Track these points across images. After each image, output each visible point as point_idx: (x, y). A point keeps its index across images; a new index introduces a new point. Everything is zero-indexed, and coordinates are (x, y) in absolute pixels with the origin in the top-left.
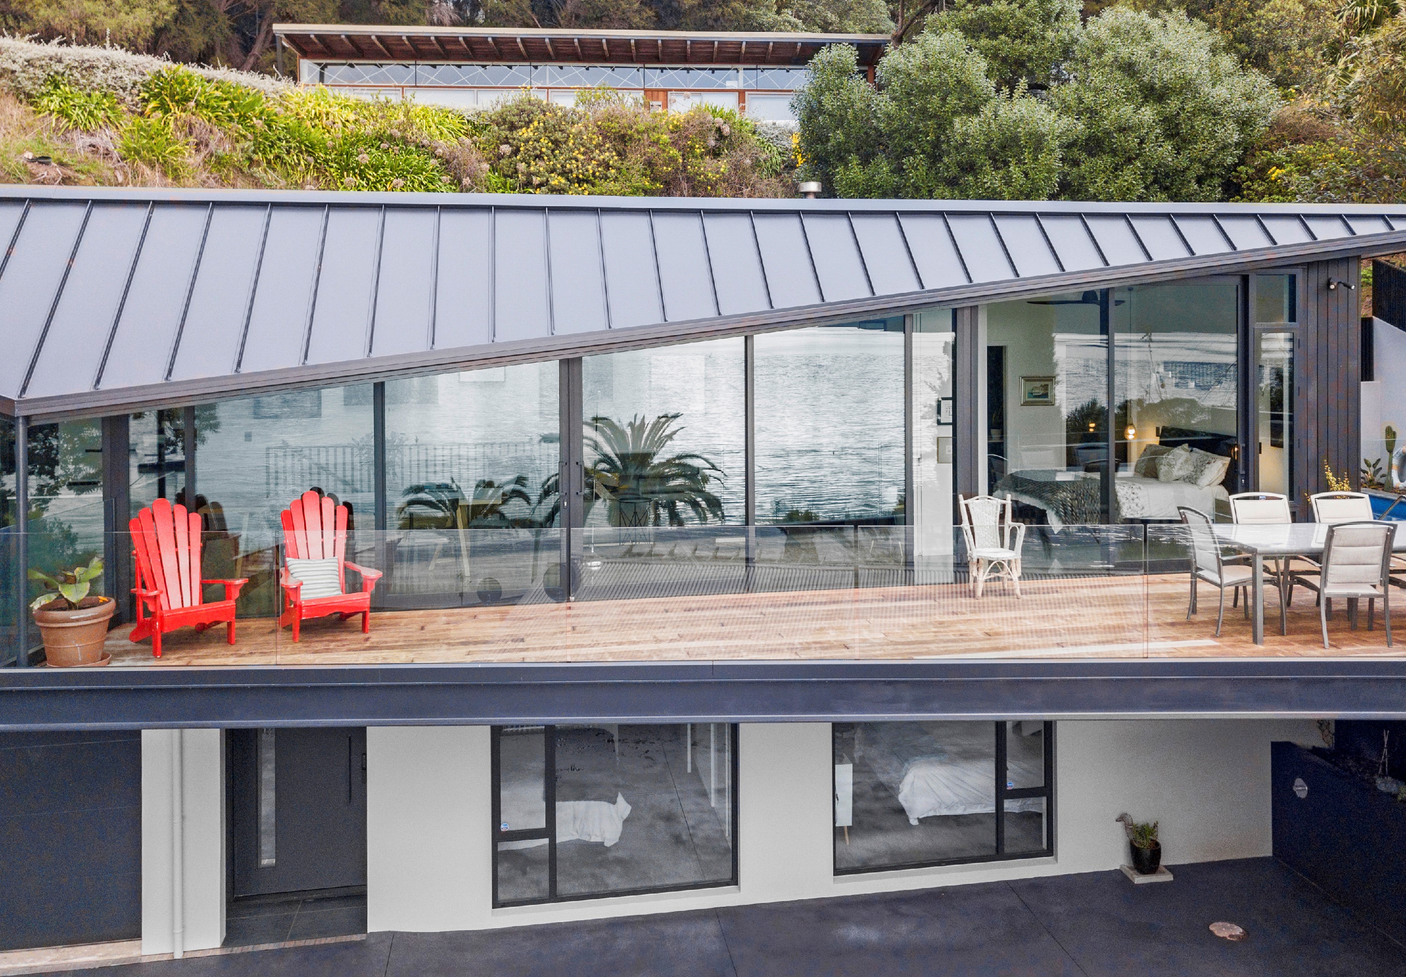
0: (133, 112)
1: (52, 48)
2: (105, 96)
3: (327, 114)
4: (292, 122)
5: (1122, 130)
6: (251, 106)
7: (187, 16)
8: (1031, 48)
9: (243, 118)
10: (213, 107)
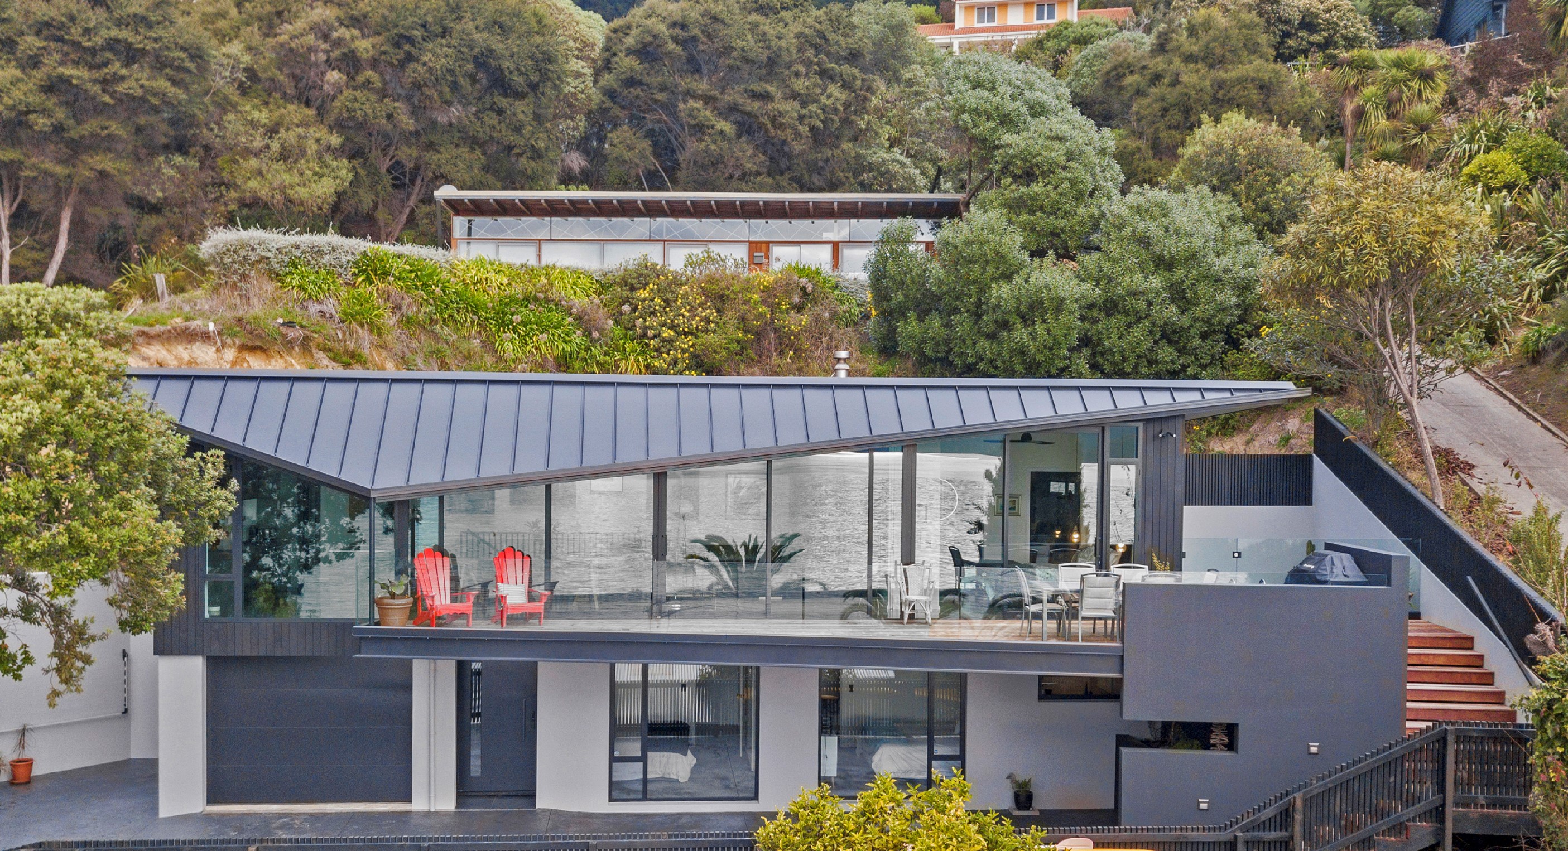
0: (348, 284)
1: (292, 238)
2: (328, 272)
3: (486, 279)
5: (1133, 294)
7: (360, 179)
8: (1065, 222)
9: (425, 286)
10: (404, 278)
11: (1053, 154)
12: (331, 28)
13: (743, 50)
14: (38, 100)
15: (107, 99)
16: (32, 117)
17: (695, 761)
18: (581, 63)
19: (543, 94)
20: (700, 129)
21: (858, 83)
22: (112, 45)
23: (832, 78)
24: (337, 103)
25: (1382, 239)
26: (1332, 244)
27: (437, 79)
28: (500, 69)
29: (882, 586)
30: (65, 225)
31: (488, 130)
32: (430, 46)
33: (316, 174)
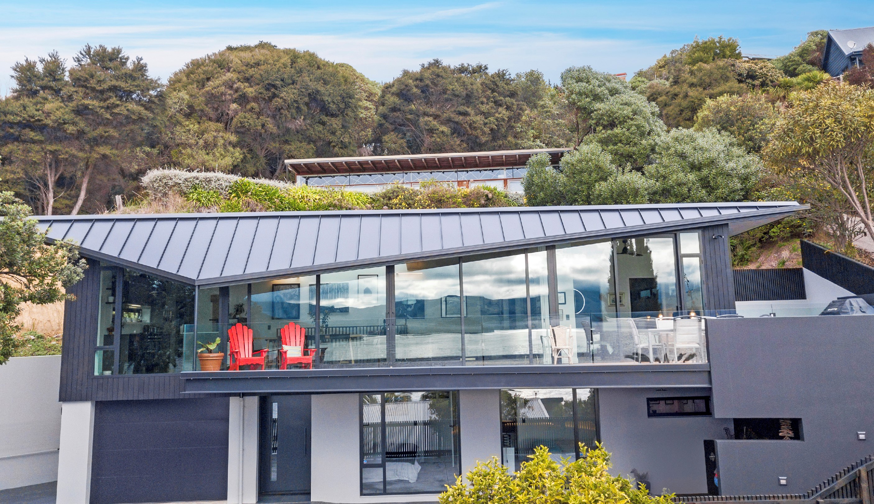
0: (225, 199)
1: (195, 174)
2: (215, 192)
3: (307, 196)
4: (292, 200)
5: (679, 185)
6: (274, 194)
7: (247, 159)
8: (635, 149)
9: (271, 199)
10: (258, 195)
11: (625, 112)
12: (234, 83)
13: (453, 90)
14: (70, 117)
15: (108, 116)
16: (66, 126)
17: (420, 468)
18: (369, 103)
19: (347, 114)
20: (431, 131)
21: (515, 107)
22: (114, 89)
23: (501, 105)
24: (235, 120)
25: (837, 121)
26: (806, 128)
27: (288, 106)
28: (323, 101)
29: (541, 352)
30: (84, 186)
31: (317, 133)
32: (286, 89)
33: (221, 155)
